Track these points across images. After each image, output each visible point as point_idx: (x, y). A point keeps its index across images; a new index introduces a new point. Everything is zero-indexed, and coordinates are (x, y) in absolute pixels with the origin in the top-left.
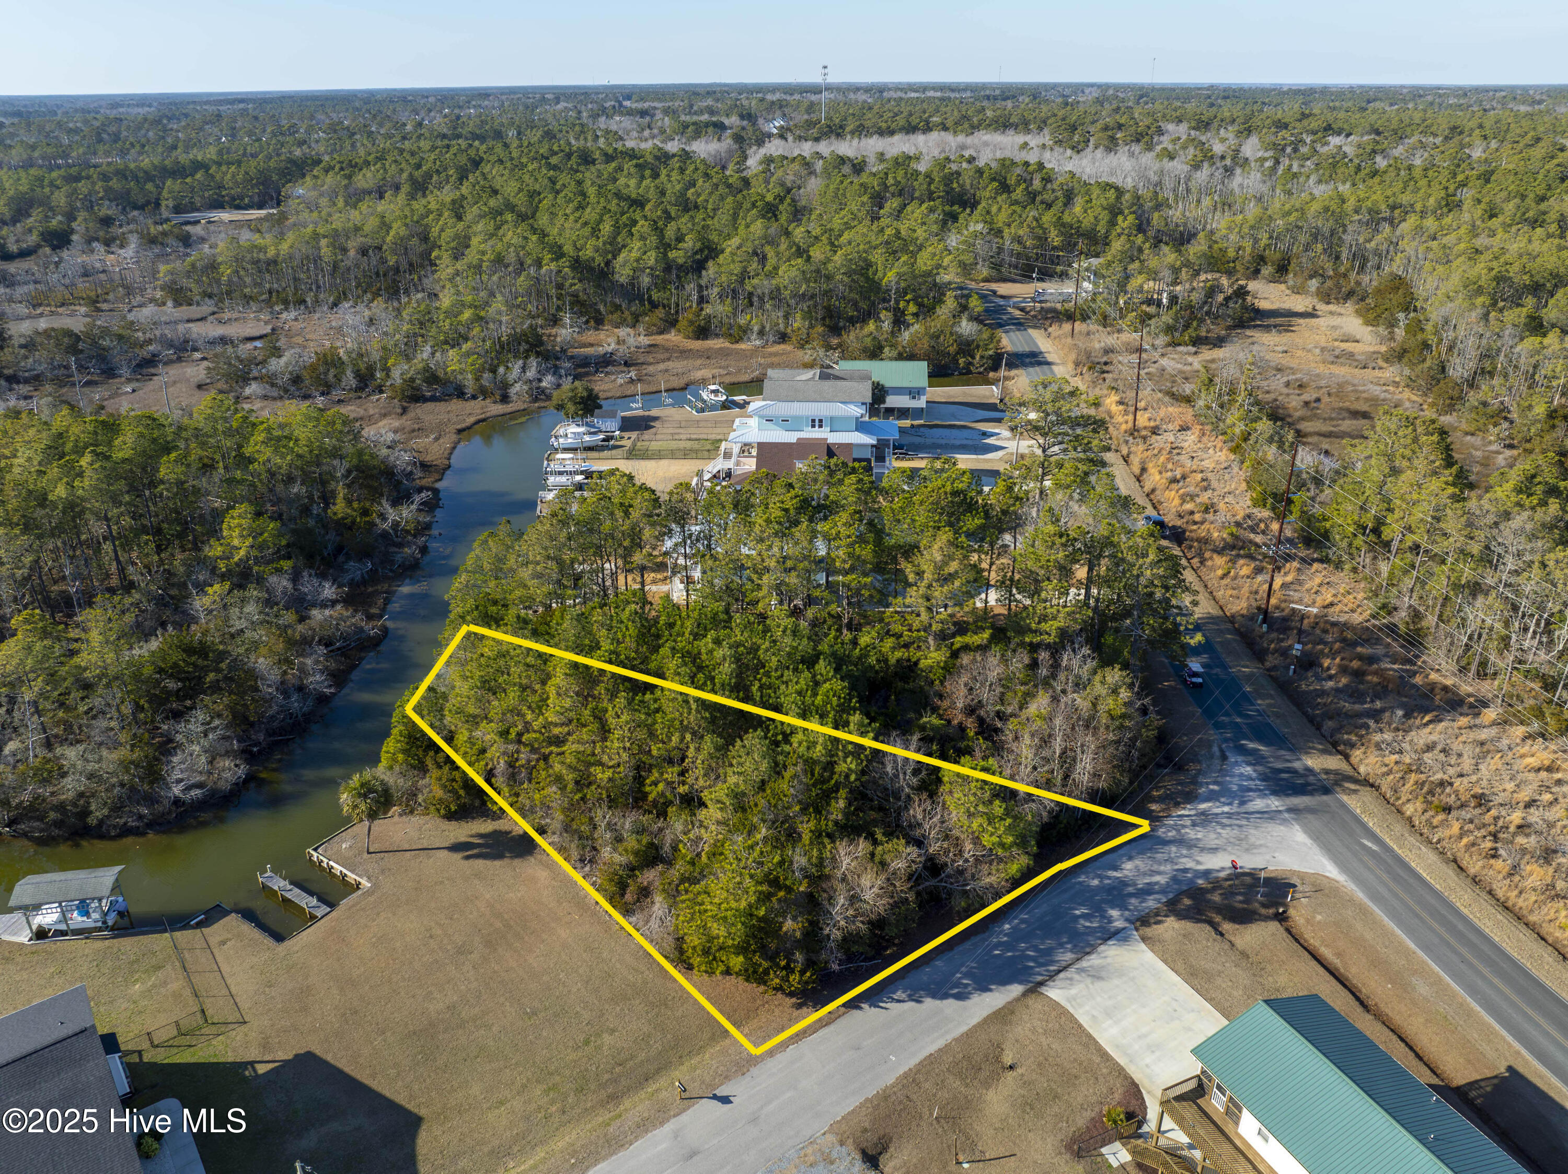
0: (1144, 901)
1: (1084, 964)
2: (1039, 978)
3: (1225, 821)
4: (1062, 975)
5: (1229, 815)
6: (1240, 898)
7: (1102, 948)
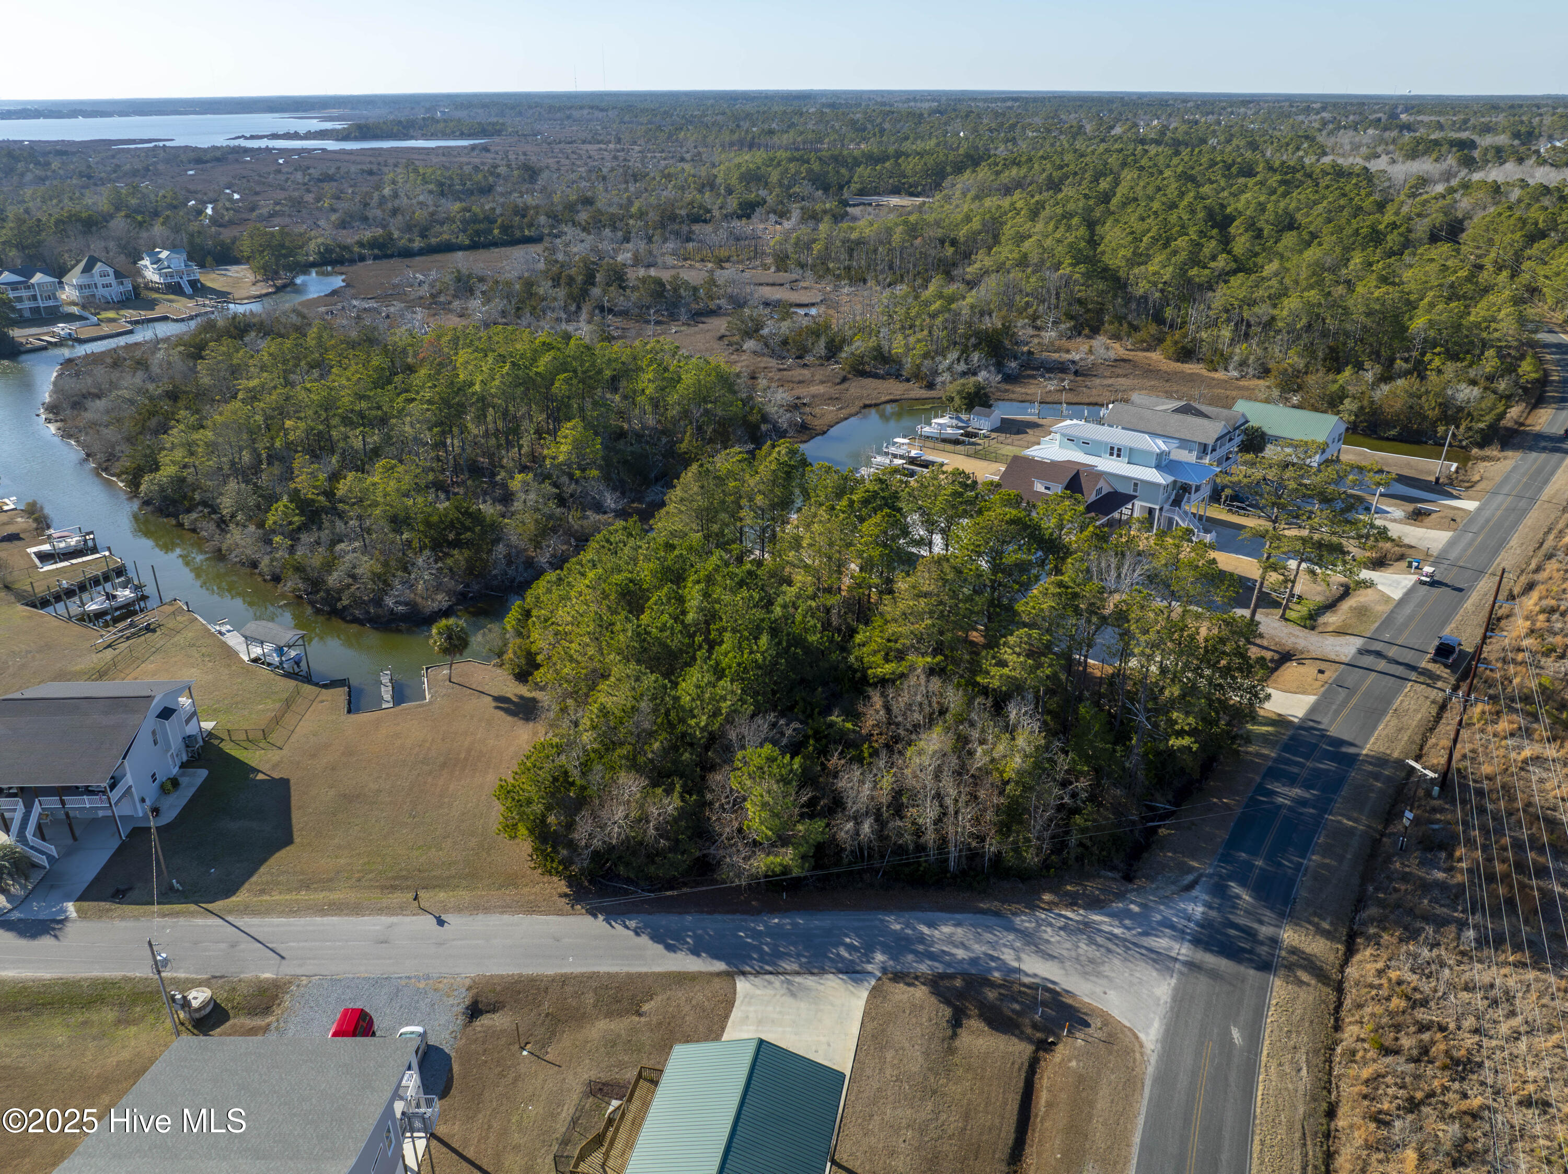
0: (921, 962)
1: (798, 979)
2: (748, 969)
3: (1100, 940)
4: (767, 977)
5: (1112, 937)
6: (1017, 1007)
7: (831, 976)
